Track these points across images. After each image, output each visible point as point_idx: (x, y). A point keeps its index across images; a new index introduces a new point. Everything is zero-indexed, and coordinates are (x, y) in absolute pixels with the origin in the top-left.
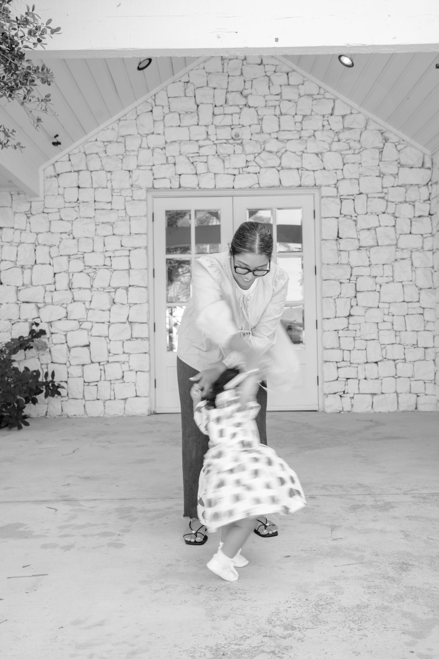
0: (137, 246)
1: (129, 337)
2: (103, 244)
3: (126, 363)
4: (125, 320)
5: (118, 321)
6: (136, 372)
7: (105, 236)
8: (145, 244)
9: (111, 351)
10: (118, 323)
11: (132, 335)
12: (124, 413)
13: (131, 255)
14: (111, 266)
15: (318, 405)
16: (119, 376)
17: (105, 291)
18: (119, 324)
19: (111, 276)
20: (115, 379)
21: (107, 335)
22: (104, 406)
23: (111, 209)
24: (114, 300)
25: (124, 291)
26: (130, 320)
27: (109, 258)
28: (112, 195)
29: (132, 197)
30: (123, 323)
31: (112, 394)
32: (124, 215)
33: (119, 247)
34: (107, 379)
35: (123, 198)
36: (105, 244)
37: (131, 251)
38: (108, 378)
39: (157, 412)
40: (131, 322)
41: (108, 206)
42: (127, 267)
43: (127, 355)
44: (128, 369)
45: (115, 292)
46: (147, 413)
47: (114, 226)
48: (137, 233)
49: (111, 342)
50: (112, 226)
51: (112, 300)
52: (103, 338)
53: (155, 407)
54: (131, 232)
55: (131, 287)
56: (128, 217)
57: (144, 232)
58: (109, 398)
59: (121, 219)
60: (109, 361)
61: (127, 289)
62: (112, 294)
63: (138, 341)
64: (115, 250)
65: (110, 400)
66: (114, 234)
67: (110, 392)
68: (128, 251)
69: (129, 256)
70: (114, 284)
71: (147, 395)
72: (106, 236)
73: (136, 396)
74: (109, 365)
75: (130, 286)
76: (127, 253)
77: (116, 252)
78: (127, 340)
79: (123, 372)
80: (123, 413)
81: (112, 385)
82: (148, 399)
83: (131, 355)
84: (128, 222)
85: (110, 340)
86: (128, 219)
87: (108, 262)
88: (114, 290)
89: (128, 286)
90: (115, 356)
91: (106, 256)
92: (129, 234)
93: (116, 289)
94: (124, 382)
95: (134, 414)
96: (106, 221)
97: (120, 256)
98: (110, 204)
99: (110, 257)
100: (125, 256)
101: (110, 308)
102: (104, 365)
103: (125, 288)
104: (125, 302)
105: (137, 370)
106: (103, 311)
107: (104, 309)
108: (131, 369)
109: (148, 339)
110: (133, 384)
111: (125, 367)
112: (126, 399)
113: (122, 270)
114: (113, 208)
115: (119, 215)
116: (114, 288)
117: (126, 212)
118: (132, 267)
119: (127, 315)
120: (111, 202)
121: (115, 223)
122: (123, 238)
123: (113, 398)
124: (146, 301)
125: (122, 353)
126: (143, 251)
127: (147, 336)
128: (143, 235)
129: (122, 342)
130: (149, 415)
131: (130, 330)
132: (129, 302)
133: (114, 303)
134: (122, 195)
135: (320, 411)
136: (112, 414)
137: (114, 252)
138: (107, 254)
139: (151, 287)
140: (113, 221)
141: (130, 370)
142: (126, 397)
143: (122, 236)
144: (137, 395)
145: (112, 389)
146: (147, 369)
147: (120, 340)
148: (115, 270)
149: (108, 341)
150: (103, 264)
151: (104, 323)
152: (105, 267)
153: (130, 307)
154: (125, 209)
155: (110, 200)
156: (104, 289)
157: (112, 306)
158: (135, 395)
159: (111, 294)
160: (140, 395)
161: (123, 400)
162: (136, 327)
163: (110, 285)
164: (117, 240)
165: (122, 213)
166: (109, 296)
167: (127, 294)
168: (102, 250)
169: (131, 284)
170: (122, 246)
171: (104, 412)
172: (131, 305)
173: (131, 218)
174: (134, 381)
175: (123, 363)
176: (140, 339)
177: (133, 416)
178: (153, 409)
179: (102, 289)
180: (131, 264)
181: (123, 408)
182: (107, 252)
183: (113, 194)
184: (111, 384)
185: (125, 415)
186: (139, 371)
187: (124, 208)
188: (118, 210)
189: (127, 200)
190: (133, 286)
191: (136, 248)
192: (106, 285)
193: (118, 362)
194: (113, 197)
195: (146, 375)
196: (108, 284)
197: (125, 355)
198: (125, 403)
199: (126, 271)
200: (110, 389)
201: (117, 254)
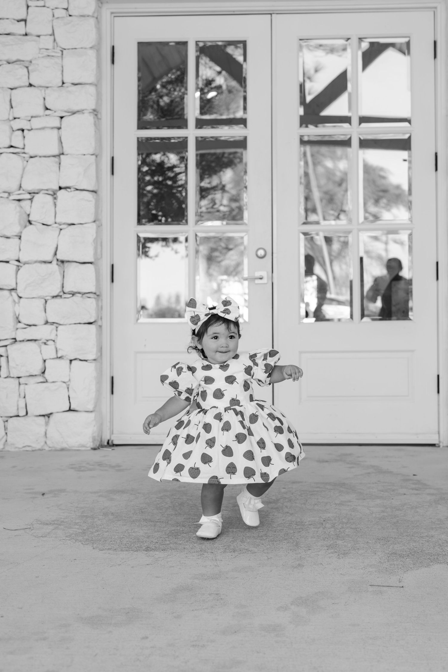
0: (75, 108)
1: (56, 291)
2: (8, 103)
3: (50, 343)
4: (49, 258)
5: (35, 259)
6: (71, 361)
7: (12, 89)
8: (92, 105)
9: (21, 319)
10: (36, 262)
11: (63, 287)
12: (46, 443)
13: (62, 127)
14: (24, 149)
15: (439, 433)
16: (37, 370)
17: (12, 197)
18: (38, 265)
19: (24, 169)
20: (28, 375)
21: (14, 286)
22: (6, 428)
23: (26, 35)
24: (29, 215)
25: (50, 198)
26: (60, 256)
27: (20, 132)
28: (28, 7)
29: (67, 9)
30: (45, 262)
31: (22, 404)
32: (50, 45)
33: (40, 111)
34: (12, 376)
35: (48, 12)
36: (13, 105)
37: (63, 119)
38: (14, 373)
39: (116, 442)
40: (63, 262)
41: (20, 28)
42: (56, 152)
43: (54, 327)
44: (55, 357)
45: (31, 199)
46: (91, 445)
47: (30, 68)
48: (76, 82)
49: (22, 300)
50: (27, 67)
51: (25, 217)
52: (6, 293)
53: (112, 433)
54: (65, 81)
55: (62, 191)
56: (58, 50)
57: (90, 81)
58: (16, 414)
59: (46, 53)
60: (18, 339)
61: (54, 195)
62: (26, 204)
63: (74, 297)
64: (32, 117)
65: (18, 416)
66: (31, 85)
67: (18, 401)
68: (59, 119)
69: (59, 128)
70: (28, 185)
71: (90, 407)
72: (15, 88)
73: (70, 410)
74: (17, 346)
75: (60, 188)
76: (56, 122)
77: (33, 119)
78: (53, 297)
79: (45, 361)
80: (43, 443)
81: (22, 387)
82: (92, 415)
83: (60, 328)
84: (59, 61)
85: (20, 297)
86: (60, 54)
87: (17, 140)
88: (29, 196)
89: (58, 188)
90: (29, 328)
91: (15, 129)
92: (61, 84)
93: (33, 193)
94: (47, 381)
95: (64, 445)
96: (14, 59)
97: (43, 128)
98: (23, 23)
99: (23, 130)
100: (52, 128)
101: (21, 232)
102: (6, 346)
103: (51, 193)
104: (50, 221)
105: (72, 358)
106: (8, 238)
107: (8, 234)
108: (59, 355)
109: (97, 295)
110: (64, 385)
111: (49, 351)
112: (49, 415)
113: (45, 157)
114: (28, 31)
115: (41, 47)
116: (30, 193)
117: (55, 40)
118: (66, 150)
119: (55, 246)
120: (25, 21)
121: (33, 62)
122: (48, 91)
123: (22, 413)
124: (92, 219)
125: (43, 322)
126: (89, 119)
127: (93, 290)
128: (88, 86)
129: (44, 301)
130: (94, 449)
131: (59, 277)
132: (58, 220)
133: (30, 222)
134: (47, 5)
135: (441, 445)
136: (20, 446)
137: (30, 121)
138: (17, 125)
139: (105, 193)
140: (29, 59)
141: (57, 358)
142: (48, 412)
143: (47, 87)
144: (72, 408)
145: (22, 395)
146: (91, 356)
147: (40, 298)
148: (31, 157)
149: (16, 299)
150: (7, 145)
151: (8, 262)
152: (12, 150)
153: (61, 229)
154: (53, 34)
155: (23, 17)
156: (9, 194)
157: (25, 227)
158: (68, 409)
159: (22, 203)
160: (76, 409)
161: (42, 418)
162: (72, 270)
163: (20, 187)
164: (35, 94)
165: (47, 42)
166: (18, 209)
167: (55, 205)
168: (6, 117)
169: (63, 185)
170: (47, 109)
171: (4, 440)
172: (61, 227)
173: (64, 51)
174: (66, 380)
175: (45, 344)
176: (80, 295)
177: (62, 450)
178: (106, 437)
179: (6, 195)
180: (64, 145)
181: (43, 433)
182: (17, 120)
183: (30, 3)
184: (20, 384)
185: (47, 448)
186: (75, 359)
187: (50, 32)
188: (39, 36)
189: (56, 16)
190: (66, 188)
191: (74, 113)
192: (15, 186)
193: (36, 340)
194: (30, 8)
195: (91, 367)
196: (18, 183)
197: (49, 327)
198: (47, 424)
199: (53, 158)
200: (18, 394)
201: (36, 123)
